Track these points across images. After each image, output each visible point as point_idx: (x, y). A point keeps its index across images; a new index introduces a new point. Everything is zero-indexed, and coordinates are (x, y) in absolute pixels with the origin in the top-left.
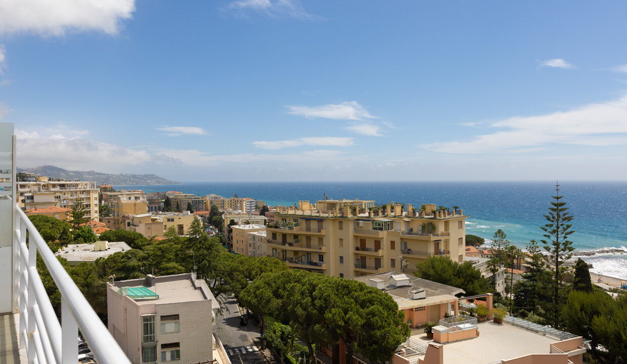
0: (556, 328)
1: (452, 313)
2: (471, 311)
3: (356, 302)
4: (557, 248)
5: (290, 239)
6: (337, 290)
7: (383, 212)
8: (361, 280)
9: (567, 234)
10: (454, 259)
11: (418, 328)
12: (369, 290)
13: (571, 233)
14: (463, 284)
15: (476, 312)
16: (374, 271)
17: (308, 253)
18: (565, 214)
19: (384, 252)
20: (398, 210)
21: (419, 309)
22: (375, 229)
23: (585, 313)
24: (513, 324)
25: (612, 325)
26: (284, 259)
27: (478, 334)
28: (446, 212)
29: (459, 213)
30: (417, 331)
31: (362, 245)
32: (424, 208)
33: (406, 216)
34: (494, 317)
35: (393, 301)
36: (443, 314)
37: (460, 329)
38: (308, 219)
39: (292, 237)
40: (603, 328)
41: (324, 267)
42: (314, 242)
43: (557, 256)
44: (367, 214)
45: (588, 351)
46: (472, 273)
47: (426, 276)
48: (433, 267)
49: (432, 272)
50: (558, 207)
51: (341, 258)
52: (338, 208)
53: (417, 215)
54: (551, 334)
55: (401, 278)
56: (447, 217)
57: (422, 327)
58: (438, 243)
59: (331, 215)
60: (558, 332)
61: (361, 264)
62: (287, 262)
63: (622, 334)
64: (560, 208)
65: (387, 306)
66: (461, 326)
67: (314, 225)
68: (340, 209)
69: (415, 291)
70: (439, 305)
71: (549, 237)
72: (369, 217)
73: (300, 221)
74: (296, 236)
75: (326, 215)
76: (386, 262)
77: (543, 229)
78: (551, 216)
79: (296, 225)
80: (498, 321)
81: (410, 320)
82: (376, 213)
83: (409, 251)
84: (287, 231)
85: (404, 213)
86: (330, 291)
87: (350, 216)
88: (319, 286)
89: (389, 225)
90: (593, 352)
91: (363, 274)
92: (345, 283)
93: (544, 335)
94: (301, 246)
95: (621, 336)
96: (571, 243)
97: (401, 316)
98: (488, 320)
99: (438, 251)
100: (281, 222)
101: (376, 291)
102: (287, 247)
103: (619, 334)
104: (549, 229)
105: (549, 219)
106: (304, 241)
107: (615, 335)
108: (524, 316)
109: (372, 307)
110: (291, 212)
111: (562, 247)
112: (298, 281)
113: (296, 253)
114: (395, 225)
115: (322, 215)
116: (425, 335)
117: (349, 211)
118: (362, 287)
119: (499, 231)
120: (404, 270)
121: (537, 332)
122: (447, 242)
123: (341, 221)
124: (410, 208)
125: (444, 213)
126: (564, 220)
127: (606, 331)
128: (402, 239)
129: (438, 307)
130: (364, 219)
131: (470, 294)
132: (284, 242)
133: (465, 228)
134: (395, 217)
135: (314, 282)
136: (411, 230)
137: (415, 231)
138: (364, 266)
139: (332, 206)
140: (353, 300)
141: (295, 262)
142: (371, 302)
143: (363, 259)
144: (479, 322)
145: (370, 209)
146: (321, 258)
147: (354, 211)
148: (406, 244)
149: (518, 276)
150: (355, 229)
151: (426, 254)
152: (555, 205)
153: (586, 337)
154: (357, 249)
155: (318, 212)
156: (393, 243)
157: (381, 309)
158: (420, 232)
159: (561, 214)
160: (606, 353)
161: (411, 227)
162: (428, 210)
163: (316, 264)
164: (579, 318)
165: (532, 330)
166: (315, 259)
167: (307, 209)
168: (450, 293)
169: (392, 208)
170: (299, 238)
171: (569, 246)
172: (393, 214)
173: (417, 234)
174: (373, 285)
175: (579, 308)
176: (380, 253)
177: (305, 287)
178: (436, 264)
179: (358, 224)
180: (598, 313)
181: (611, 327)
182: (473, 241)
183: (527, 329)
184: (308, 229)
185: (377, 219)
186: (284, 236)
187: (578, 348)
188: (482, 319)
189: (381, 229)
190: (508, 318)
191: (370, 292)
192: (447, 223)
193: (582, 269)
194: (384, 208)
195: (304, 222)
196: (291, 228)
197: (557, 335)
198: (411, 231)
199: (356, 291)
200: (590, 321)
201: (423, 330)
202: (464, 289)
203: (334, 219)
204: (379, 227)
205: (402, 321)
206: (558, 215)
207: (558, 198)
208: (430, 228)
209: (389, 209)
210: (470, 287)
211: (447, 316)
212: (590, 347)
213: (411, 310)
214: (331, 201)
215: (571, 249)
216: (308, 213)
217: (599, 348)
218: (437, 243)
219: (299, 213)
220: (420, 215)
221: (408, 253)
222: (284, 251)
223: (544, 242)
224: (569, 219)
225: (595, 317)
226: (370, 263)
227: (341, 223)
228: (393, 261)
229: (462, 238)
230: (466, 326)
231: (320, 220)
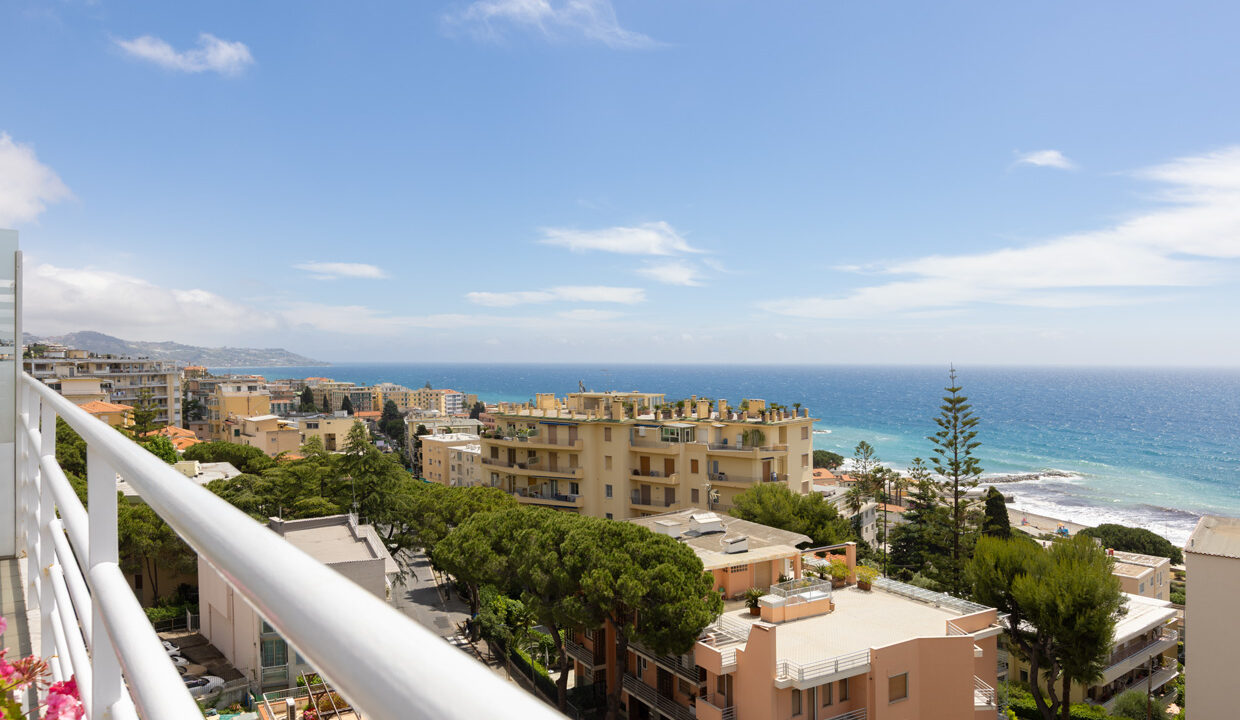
0: (956, 595)
1: (791, 575)
2: (822, 571)
3: (634, 558)
4: (956, 471)
5: (521, 458)
6: (602, 539)
7: (679, 413)
8: (642, 522)
9: (970, 447)
10: (794, 487)
11: (735, 599)
12: (655, 538)
13: (975, 445)
14: (808, 529)
15: (830, 573)
16: (664, 509)
17: (553, 481)
18: (965, 417)
19: (681, 478)
20: (703, 409)
21: (736, 569)
22: (666, 440)
23: (1002, 570)
24: (889, 591)
25: (1042, 588)
26: (512, 490)
27: (832, 608)
28: (782, 411)
29: (802, 413)
30: (734, 605)
31: (643, 467)
32: (745, 406)
33: (717, 419)
34: (858, 579)
35: (694, 557)
36: (776, 577)
37: (803, 599)
38: (553, 424)
39: (526, 454)
40: (1029, 595)
41: (578, 503)
42: (563, 462)
43: (956, 481)
44: (651, 416)
45: (1006, 631)
46: (822, 512)
47: (749, 516)
48: (760, 502)
49: (758, 510)
50: (955, 404)
51: (609, 488)
52: (603, 405)
53: (735, 417)
54: (949, 605)
55: (707, 518)
56: (784, 420)
57: (741, 598)
58: (769, 463)
59: (591, 418)
60: (961, 602)
61: (642, 498)
62: (516, 495)
63: (1059, 602)
64: (958, 406)
65: (685, 564)
66: (806, 595)
67: (563, 434)
68: (607, 408)
69: (731, 540)
70: (770, 562)
71: (942, 452)
72: (656, 420)
73: (538, 427)
74: (532, 453)
75: (584, 417)
76: (682, 494)
77: (933, 439)
78: (944, 420)
79: (531, 434)
80: (864, 586)
81: (723, 587)
82: (667, 415)
83: (722, 476)
84: (515, 443)
85: (713, 415)
86: (589, 541)
87: (624, 419)
88: (571, 533)
89: (689, 434)
90: (1014, 634)
91: (645, 514)
92: (614, 528)
93: (938, 607)
94: (541, 469)
95: (1057, 606)
96: (977, 461)
97: (708, 581)
98: (849, 584)
99: (768, 476)
100: (505, 429)
101: (667, 541)
102: (515, 470)
103: (1054, 603)
104: (943, 441)
105: (941, 424)
106: (546, 460)
107: (1047, 605)
108: (906, 578)
109: (659, 567)
110: (524, 412)
111: (963, 467)
112: (536, 526)
113: (532, 480)
114: (697, 432)
115: (577, 417)
116: (748, 610)
117: (622, 410)
118: (643, 534)
119: (863, 444)
120: (713, 506)
121: (926, 602)
122: (783, 461)
123: (607, 427)
124: (724, 408)
125: (778, 414)
126: (965, 424)
127: (1034, 600)
128: (709, 456)
129: (769, 564)
130: (648, 425)
131: (819, 544)
132: (511, 462)
133: (812, 439)
134: (698, 420)
135: (563, 527)
136: (725, 441)
137: (730, 444)
138: (647, 501)
139: (593, 403)
140: (628, 556)
141: (531, 496)
142: (659, 559)
143: (646, 488)
144: (834, 587)
145: (657, 408)
146: (575, 488)
147: (630, 410)
148: (716, 464)
149: (896, 516)
150: (631, 440)
151: (750, 480)
152: (950, 401)
153: (1003, 609)
154: (636, 473)
155: (570, 412)
156: (695, 464)
157: (675, 569)
158: (740, 445)
159: (960, 415)
160: (1032, 634)
161: (725, 437)
162: (754, 408)
163: (566, 499)
164: (991, 580)
165: (918, 600)
166: (565, 490)
167: (551, 408)
168: (787, 543)
169: (694, 406)
170: (537, 455)
171: (975, 466)
172: (695, 416)
173: (735, 448)
174: (662, 531)
175: (993, 564)
176: (673, 479)
177: (547, 535)
178: (766, 496)
179: (637, 431)
180: (1022, 572)
181: (1041, 594)
182: (825, 460)
183: (911, 598)
184: (553, 441)
185: (668, 423)
186: (512, 452)
187: (990, 626)
188: (839, 583)
189: (675, 440)
190: (880, 581)
191: (657, 542)
192: (782, 430)
193: (996, 504)
194: (681, 405)
195: (545, 429)
196: (522, 439)
197: (957, 607)
198: (724, 445)
199: (632, 540)
200: (1010, 584)
201: (743, 603)
202: (811, 537)
203: (597, 424)
204: (672, 436)
205: (710, 588)
206: (956, 419)
207: (954, 391)
208: (755, 438)
209: (687, 408)
210: (820, 533)
211: (782, 579)
212: (1009, 625)
213: (725, 570)
214: (592, 393)
215: (977, 471)
216: (552, 414)
217: (1025, 626)
218: (767, 463)
219: (537, 413)
220: (740, 417)
221: (720, 479)
222: (512, 478)
223: (936, 461)
224: (972, 423)
225: (1017, 578)
226: (657, 495)
227: (608, 429)
228: (695, 492)
229: (807, 455)
230: (814, 595)
231: (573, 426)
